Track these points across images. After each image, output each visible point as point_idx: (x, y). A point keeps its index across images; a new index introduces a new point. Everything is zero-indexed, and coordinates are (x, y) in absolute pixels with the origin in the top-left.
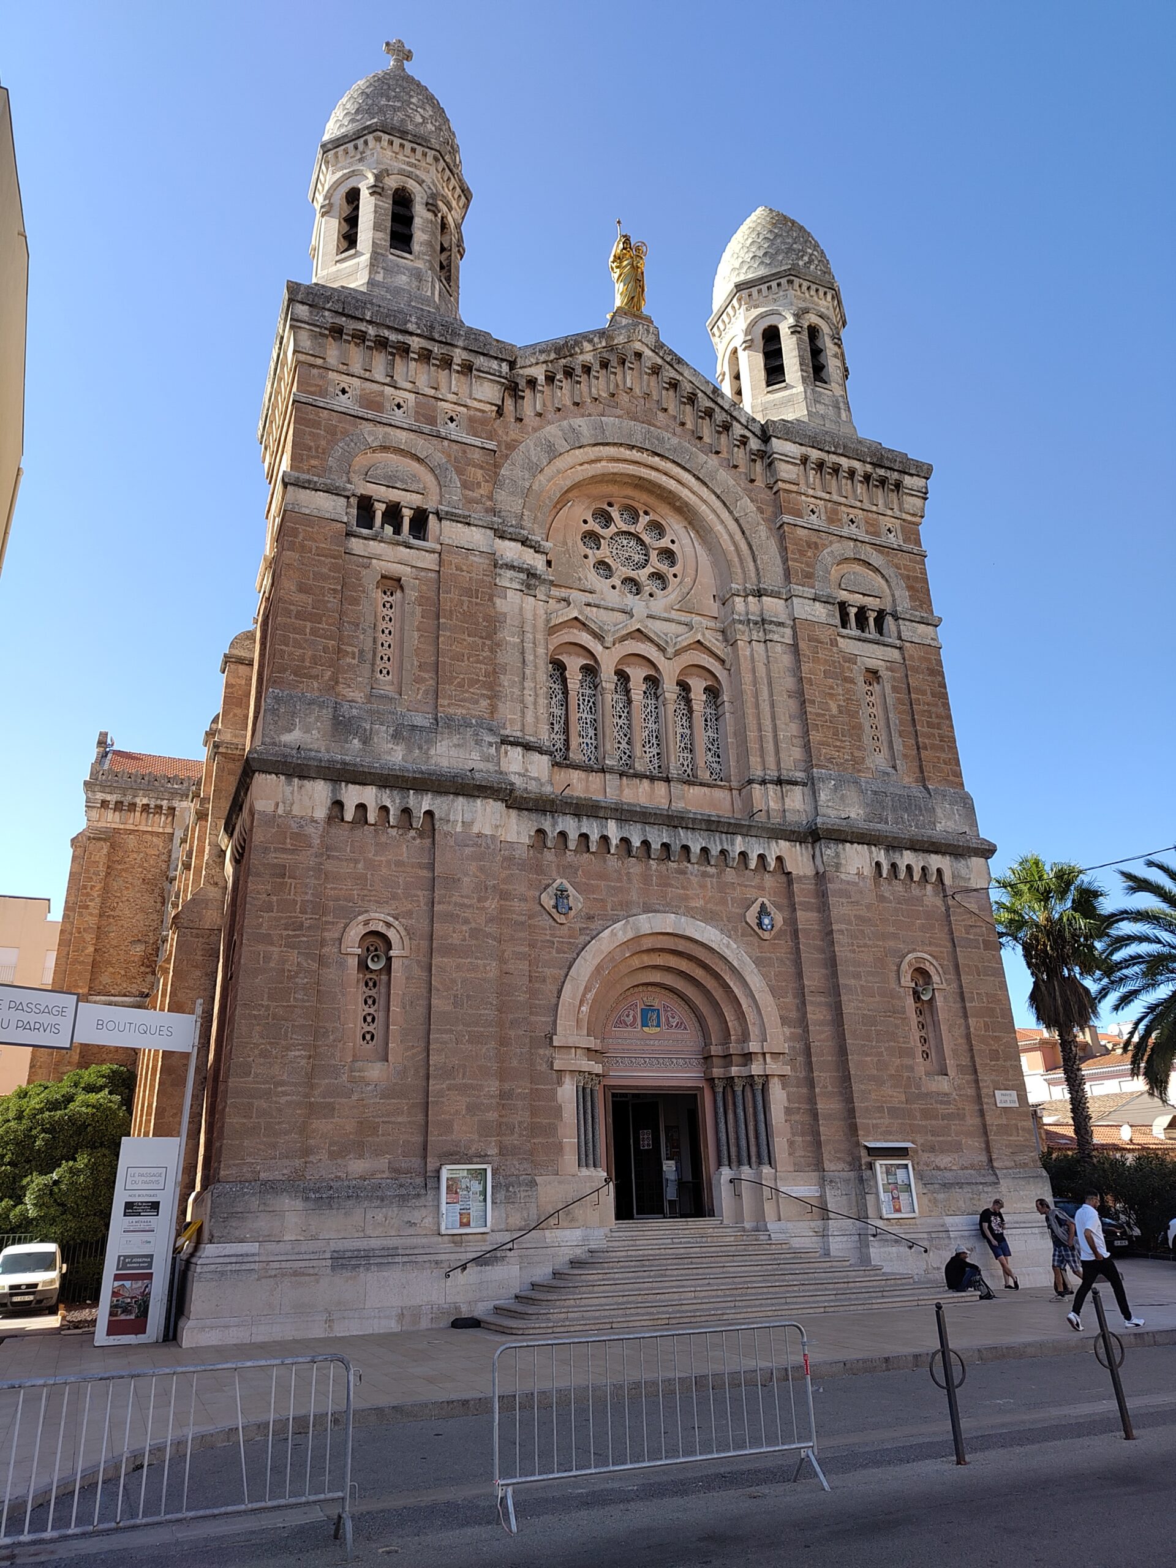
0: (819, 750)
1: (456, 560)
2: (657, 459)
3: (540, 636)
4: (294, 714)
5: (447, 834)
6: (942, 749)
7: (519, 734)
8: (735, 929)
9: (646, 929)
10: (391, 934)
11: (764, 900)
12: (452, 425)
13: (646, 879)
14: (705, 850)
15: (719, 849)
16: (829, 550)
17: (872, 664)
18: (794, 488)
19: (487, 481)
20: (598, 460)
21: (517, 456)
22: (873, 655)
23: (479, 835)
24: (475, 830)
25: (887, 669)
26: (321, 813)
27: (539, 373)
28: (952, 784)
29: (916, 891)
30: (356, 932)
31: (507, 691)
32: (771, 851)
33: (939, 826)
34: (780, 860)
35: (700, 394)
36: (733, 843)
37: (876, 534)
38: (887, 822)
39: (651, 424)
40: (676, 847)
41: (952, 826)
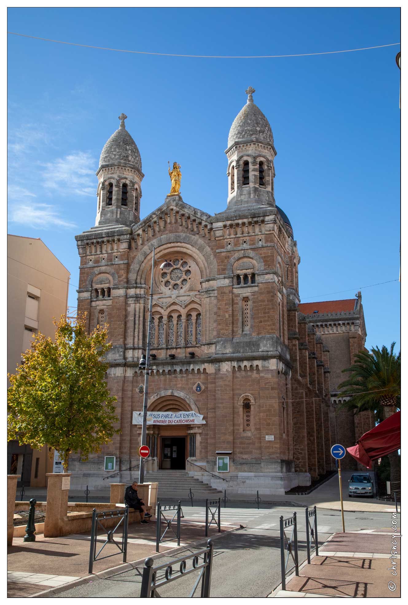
0: (220, 332)
1: (116, 300)
2: (179, 243)
5: (110, 377)
7: (132, 346)
8: (190, 392)
9: (163, 395)
11: (200, 382)
12: (116, 259)
13: (165, 380)
14: (181, 370)
15: (185, 369)
16: (233, 257)
17: (245, 295)
18: (221, 238)
19: (125, 273)
20: (162, 251)
21: (136, 261)
22: (246, 292)
23: (118, 377)
24: (117, 375)
25: (252, 295)
29: (249, 373)
31: (129, 334)
32: (202, 367)
33: (260, 350)
34: (205, 369)
35: (191, 216)
36: (190, 367)
37: (254, 244)
38: (240, 353)
39: (177, 232)
40: (172, 371)
41: (265, 349)
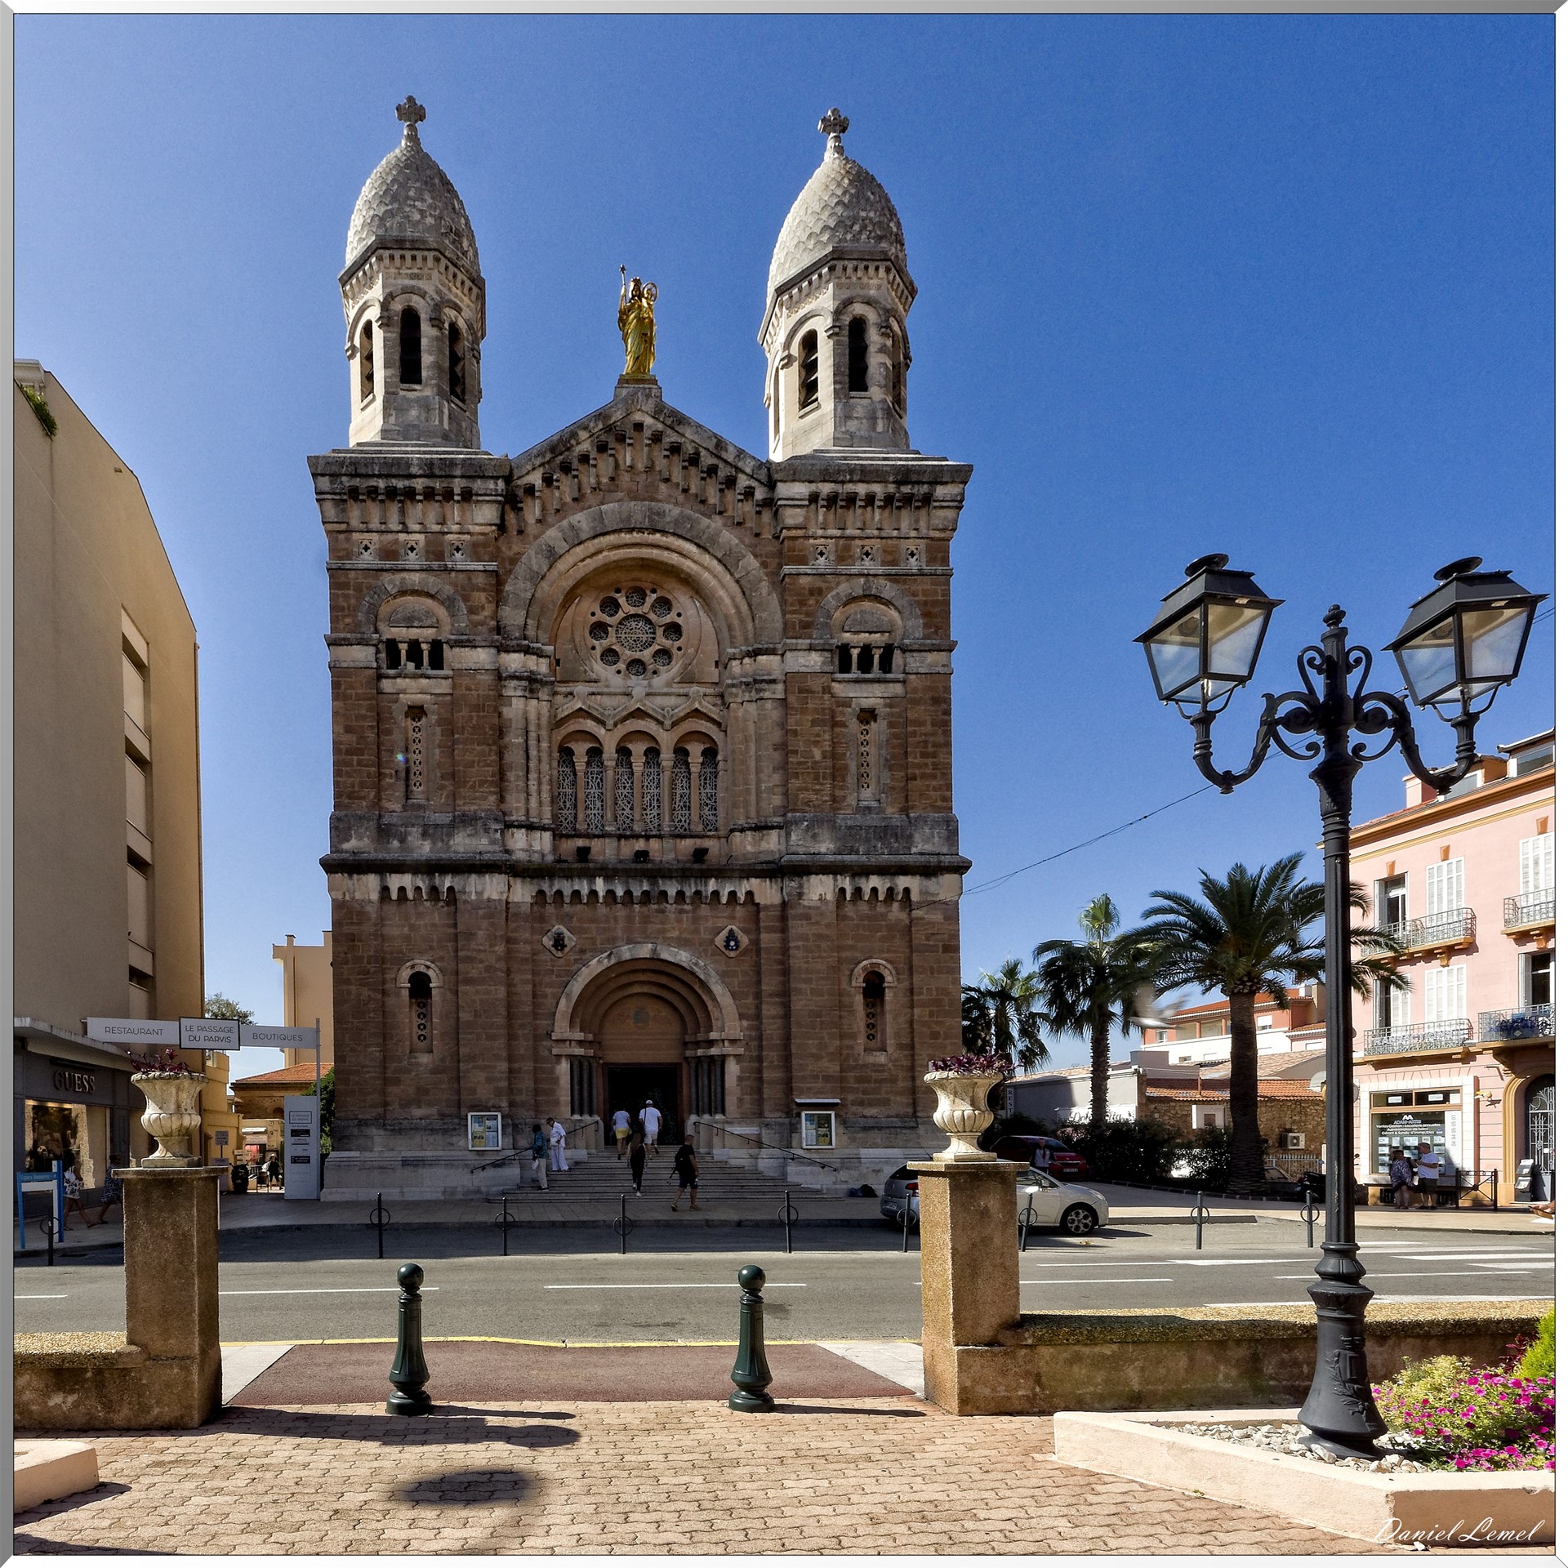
0: (797, 796)
1: (465, 681)
2: (658, 535)
3: (544, 733)
4: (349, 829)
5: (465, 902)
6: (934, 777)
7: (523, 818)
8: (705, 951)
9: (627, 956)
10: (431, 973)
11: (734, 927)
12: (458, 555)
13: (630, 919)
14: (680, 893)
15: (693, 890)
16: (834, 593)
17: (867, 703)
18: (800, 533)
19: (490, 602)
21: (520, 569)
22: (870, 695)
23: (489, 900)
24: (486, 896)
25: (886, 706)
26: (375, 896)
27: (536, 479)
28: (938, 809)
29: (881, 908)
30: (406, 974)
31: (513, 785)
32: (743, 888)
33: (914, 850)
34: (750, 894)
35: (703, 453)
36: (706, 885)
37: (894, 563)
38: (857, 853)
39: (652, 499)
40: (655, 893)
41: (928, 848)
